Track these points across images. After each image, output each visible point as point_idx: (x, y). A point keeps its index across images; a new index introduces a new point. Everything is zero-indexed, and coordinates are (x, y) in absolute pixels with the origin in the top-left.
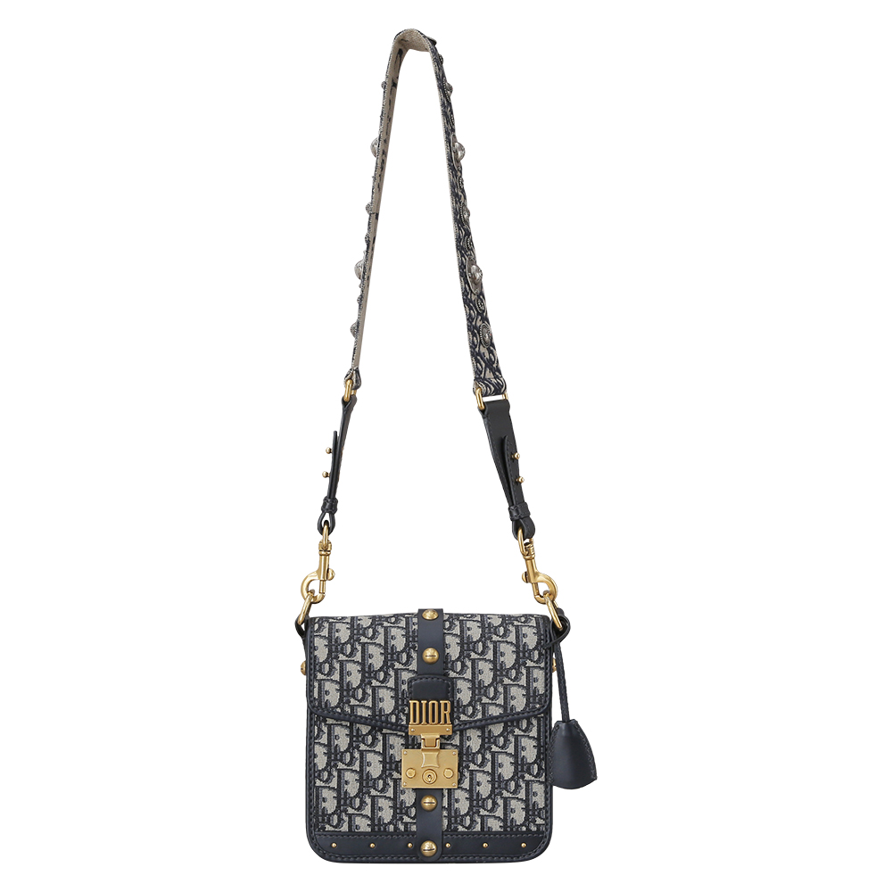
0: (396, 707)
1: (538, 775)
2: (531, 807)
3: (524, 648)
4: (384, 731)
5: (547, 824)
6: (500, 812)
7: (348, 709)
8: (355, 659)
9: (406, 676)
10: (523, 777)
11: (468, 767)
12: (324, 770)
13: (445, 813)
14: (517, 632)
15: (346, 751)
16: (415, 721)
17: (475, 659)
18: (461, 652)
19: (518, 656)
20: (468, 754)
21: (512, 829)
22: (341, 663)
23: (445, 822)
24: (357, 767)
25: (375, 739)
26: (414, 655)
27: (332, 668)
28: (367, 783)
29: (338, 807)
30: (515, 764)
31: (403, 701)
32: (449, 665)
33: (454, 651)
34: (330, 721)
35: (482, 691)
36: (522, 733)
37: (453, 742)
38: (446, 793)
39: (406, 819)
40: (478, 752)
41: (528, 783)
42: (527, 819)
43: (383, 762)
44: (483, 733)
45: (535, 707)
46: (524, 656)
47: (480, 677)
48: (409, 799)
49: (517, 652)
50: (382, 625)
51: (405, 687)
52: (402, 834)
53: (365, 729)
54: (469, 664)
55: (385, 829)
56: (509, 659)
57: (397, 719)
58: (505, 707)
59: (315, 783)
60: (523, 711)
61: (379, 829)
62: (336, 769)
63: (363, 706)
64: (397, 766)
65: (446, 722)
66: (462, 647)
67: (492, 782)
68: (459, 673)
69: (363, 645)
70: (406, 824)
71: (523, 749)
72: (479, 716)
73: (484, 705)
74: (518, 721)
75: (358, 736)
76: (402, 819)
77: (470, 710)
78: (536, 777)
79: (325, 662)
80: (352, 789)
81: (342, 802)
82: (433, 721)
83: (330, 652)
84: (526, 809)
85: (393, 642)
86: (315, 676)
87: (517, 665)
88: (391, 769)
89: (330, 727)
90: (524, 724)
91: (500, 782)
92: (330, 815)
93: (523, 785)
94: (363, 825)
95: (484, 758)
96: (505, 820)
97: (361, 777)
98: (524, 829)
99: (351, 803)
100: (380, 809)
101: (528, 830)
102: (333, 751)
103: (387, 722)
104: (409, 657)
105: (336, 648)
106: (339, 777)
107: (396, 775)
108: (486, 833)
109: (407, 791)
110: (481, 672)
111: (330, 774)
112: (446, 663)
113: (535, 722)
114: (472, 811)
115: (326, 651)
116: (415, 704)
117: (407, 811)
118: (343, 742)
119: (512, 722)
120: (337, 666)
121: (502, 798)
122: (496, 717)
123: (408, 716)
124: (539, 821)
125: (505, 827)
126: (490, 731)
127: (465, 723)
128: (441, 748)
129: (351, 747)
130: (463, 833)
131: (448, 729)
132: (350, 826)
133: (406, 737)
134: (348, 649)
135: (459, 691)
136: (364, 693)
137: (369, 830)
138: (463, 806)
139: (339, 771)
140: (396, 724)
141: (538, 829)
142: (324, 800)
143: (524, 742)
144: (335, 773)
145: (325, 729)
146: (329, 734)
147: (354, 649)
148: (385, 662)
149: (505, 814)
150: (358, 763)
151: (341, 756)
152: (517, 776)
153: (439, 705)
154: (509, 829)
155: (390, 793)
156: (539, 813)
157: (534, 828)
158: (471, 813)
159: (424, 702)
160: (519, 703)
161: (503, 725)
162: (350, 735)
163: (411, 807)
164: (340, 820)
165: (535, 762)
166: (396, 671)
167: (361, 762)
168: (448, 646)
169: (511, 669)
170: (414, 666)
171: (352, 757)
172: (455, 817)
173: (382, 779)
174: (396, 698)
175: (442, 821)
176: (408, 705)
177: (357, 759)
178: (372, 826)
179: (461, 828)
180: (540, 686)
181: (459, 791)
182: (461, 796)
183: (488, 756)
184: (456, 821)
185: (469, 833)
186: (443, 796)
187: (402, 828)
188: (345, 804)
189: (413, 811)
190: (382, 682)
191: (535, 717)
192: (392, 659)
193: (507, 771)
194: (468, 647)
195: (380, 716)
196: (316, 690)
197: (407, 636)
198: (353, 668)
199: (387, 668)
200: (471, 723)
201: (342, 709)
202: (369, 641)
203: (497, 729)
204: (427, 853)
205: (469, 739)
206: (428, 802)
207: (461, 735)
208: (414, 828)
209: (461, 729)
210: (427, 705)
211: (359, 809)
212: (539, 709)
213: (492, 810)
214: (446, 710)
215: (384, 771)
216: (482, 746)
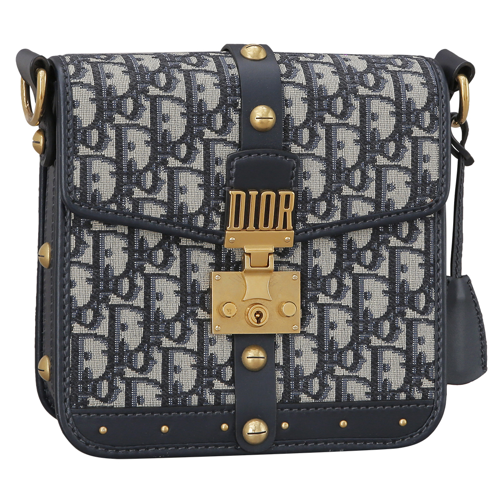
0: (206, 203)
1: (425, 311)
2: (414, 362)
3: (408, 107)
4: (184, 242)
5: (438, 389)
6: (365, 371)
7: (128, 206)
8: (140, 122)
9: (222, 151)
10: (403, 314)
11: (315, 299)
12: (87, 306)
13: (279, 374)
14: (396, 82)
15: (122, 276)
16: (236, 224)
17: (331, 125)
18: (310, 113)
19: (399, 121)
20: (315, 279)
21: (384, 397)
22: (119, 129)
23: (280, 389)
24: (139, 301)
25: (168, 255)
26: (235, 117)
27: (103, 137)
28: (157, 328)
29: (110, 367)
30: (391, 293)
31: (217, 192)
32: (291, 134)
33: (298, 112)
34: (97, 226)
35: (343, 176)
36: (402, 244)
37: (291, 260)
38: (279, 341)
39: (218, 385)
40: (332, 275)
41: (410, 324)
42: (407, 380)
43: (182, 293)
44: (339, 244)
45: (424, 203)
46: (409, 120)
47: (340, 154)
48: (222, 351)
49: (397, 114)
50: (179, 67)
51: (221, 169)
52: (212, 408)
53: (152, 239)
54: (322, 132)
55: (184, 401)
56: (385, 125)
57: (208, 221)
58: (376, 202)
59: (71, 328)
60: (405, 210)
61: (175, 402)
62: (108, 306)
63: (154, 201)
64: (203, 299)
65: (285, 226)
66: (311, 105)
67: (354, 322)
68: (306, 147)
69: (154, 99)
70: (218, 393)
71: (403, 268)
72: (337, 217)
73: (345, 200)
74: (396, 225)
75: (141, 251)
76: (211, 385)
77: (323, 206)
78: (422, 313)
79: (91, 127)
80: (133, 337)
81: (116, 358)
82: (266, 224)
83: (100, 110)
84: (408, 365)
85: (200, 96)
86: (76, 151)
87: (398, 135)
88: (193, 304)
89: (96, 235)
90: (405, 230)
91: (366, 323)
92: (97, 381)
93: (403, 327)
94: (149, 396)
95: (340, 284)
96: (373, 383)
97: (147, 318)
98: (403, 396)
99: (130, 361)
100: (177, 369)
101: (410, 398)
102: (102, 275)
103: (190, 226)
104: (227, 120)
105: (110, 104)
106: (112, 318)
107: (201, 314)
108: (345, 404)
109: (218, 341)
110: (340, 146)
111: (97, 314)
112: (286, 130)
113: (421, 226)
114: (322, 371)
115: (93, 108)
116: (238, 196)
117: (219, 373)
118: (118, 262)
119: (386, 226)
120: (112, 133)
121: (369, 347)
122: (364, 219)
123: (225, 217)
124: (427, 384)
125: (373, 394)
126: (350, 242)
127: (314, 227)
128: (276, 270)
129: (131, 269)
130: (307, 406)
131: (287, 238)
132: (128, 399)
133: (217, 252)
134: (130, 105)
135: (306, 176)
136: (156, 179)
137: (159, 403)
138: (308, 362)
139: (112, 308)
140: (204, 230)
141: (425, 396)
142: (87, 356)
143: (406, 258)
144: (106, 313)
145: (89, 239)
146: (96, 248)
147: (138, 107)
148: (189, 127)
149: (374, 373)
150: (141, 295)
151: (116, 285)
152: (393, 312)
153: (278, 198)
154: (379, 398)
155: (192, 343)
156: (427, 371)
157: (418, 395)
158: (321, 372)
159: (253, 193)
160: (400, 197)
161: (370, 231)
162: (129, 250)
163: (225, 365)
164: (112, 389)
165: (421, 290)
166: (207, 143)
167: (147, 294)
168: (288, 103)
169: (388, 140)
170: (234, 135)
171: (133, 285)
172: (295, 380)
173: (181, 321)
174: (205, 186)
175: (274, 387)
176: (226, 199)
177: (140, 289)
178: (164, 397)
179: (304, 398)
180: (432, 168)
181: (302, 338)
182: (305, 345)
183: (348, 281)
184: (297, 387)
185: (319, 405)
186: (275, 346)
187: (211, 398)
188: (121, 362)
189: (228, 373)
190: (184, 161)
191: (423, 218)
192: (200, 124)
193: (378, 304)
194: (321, 105)
195: (180, 216)
196: (77, 174)
197: (221, 85)
198: (137, 137)
199: (192, 139)
200: (322, 226)
201: (120, 205)
202: (161, 93)
203: (362, 238)
204: (251, 438)
205: (316, 254)
206: (253, 357)
207: (305, 248)
208: (230, 399)
209: (304, 239)
210: (258, 197)
211: (143, 370)
212: (430, 206)
213: (354, 368)
214: (287, 206)
215: (182, 308)
216: (338, 265)
